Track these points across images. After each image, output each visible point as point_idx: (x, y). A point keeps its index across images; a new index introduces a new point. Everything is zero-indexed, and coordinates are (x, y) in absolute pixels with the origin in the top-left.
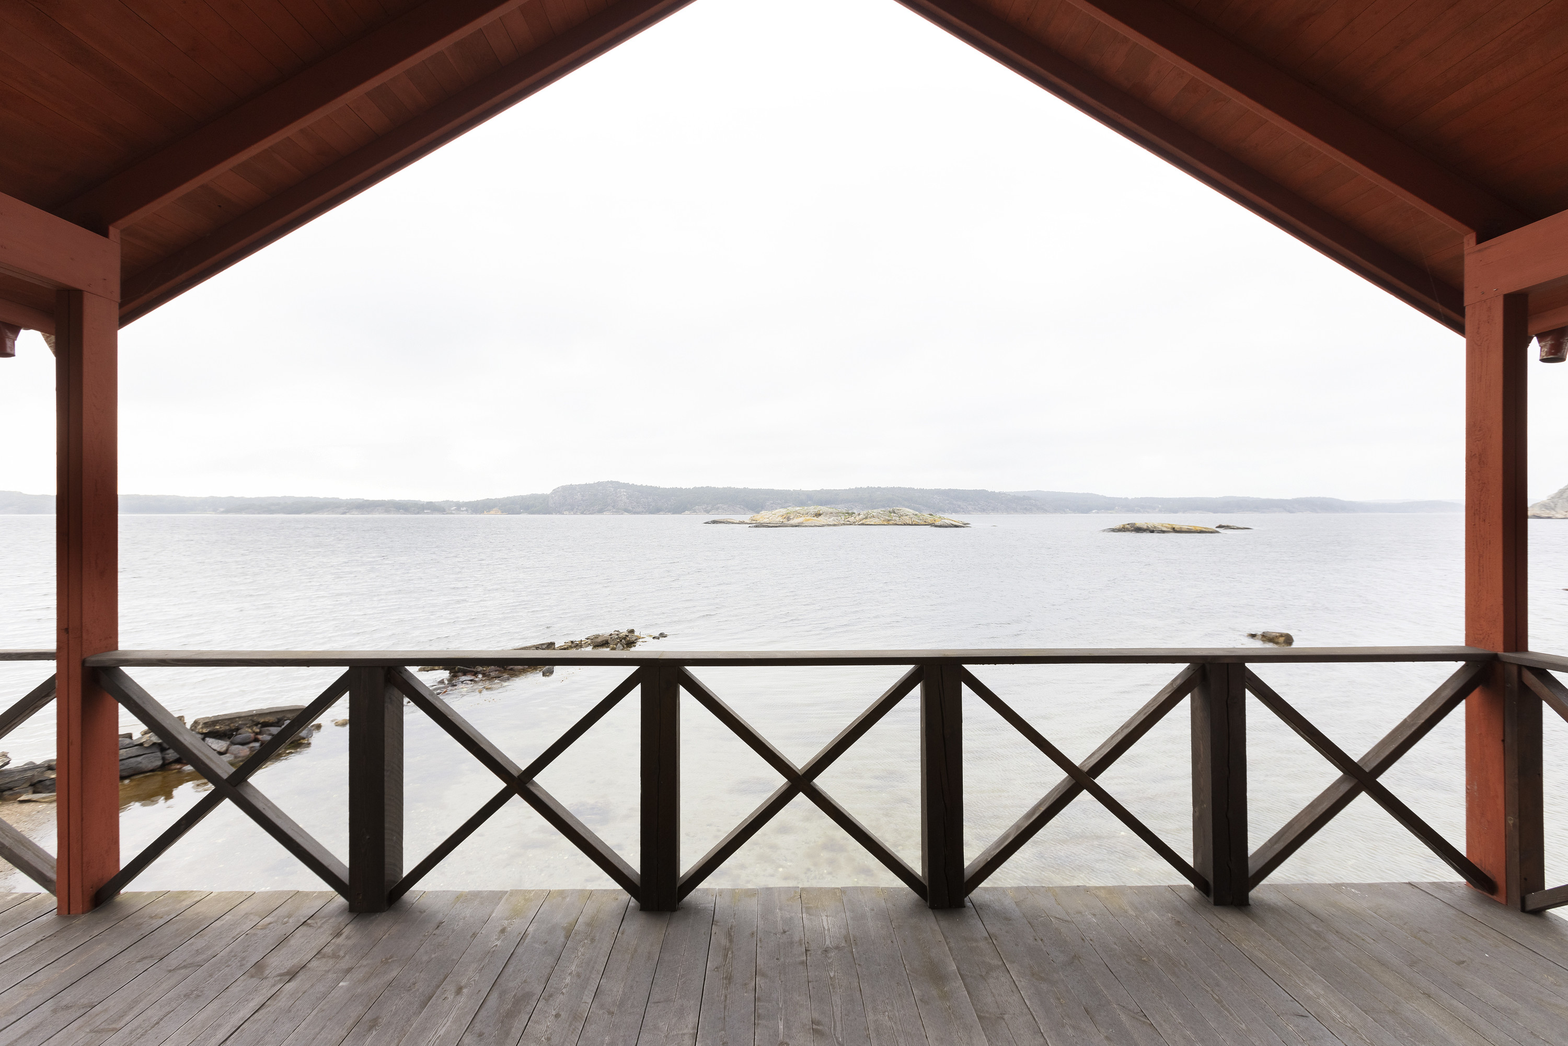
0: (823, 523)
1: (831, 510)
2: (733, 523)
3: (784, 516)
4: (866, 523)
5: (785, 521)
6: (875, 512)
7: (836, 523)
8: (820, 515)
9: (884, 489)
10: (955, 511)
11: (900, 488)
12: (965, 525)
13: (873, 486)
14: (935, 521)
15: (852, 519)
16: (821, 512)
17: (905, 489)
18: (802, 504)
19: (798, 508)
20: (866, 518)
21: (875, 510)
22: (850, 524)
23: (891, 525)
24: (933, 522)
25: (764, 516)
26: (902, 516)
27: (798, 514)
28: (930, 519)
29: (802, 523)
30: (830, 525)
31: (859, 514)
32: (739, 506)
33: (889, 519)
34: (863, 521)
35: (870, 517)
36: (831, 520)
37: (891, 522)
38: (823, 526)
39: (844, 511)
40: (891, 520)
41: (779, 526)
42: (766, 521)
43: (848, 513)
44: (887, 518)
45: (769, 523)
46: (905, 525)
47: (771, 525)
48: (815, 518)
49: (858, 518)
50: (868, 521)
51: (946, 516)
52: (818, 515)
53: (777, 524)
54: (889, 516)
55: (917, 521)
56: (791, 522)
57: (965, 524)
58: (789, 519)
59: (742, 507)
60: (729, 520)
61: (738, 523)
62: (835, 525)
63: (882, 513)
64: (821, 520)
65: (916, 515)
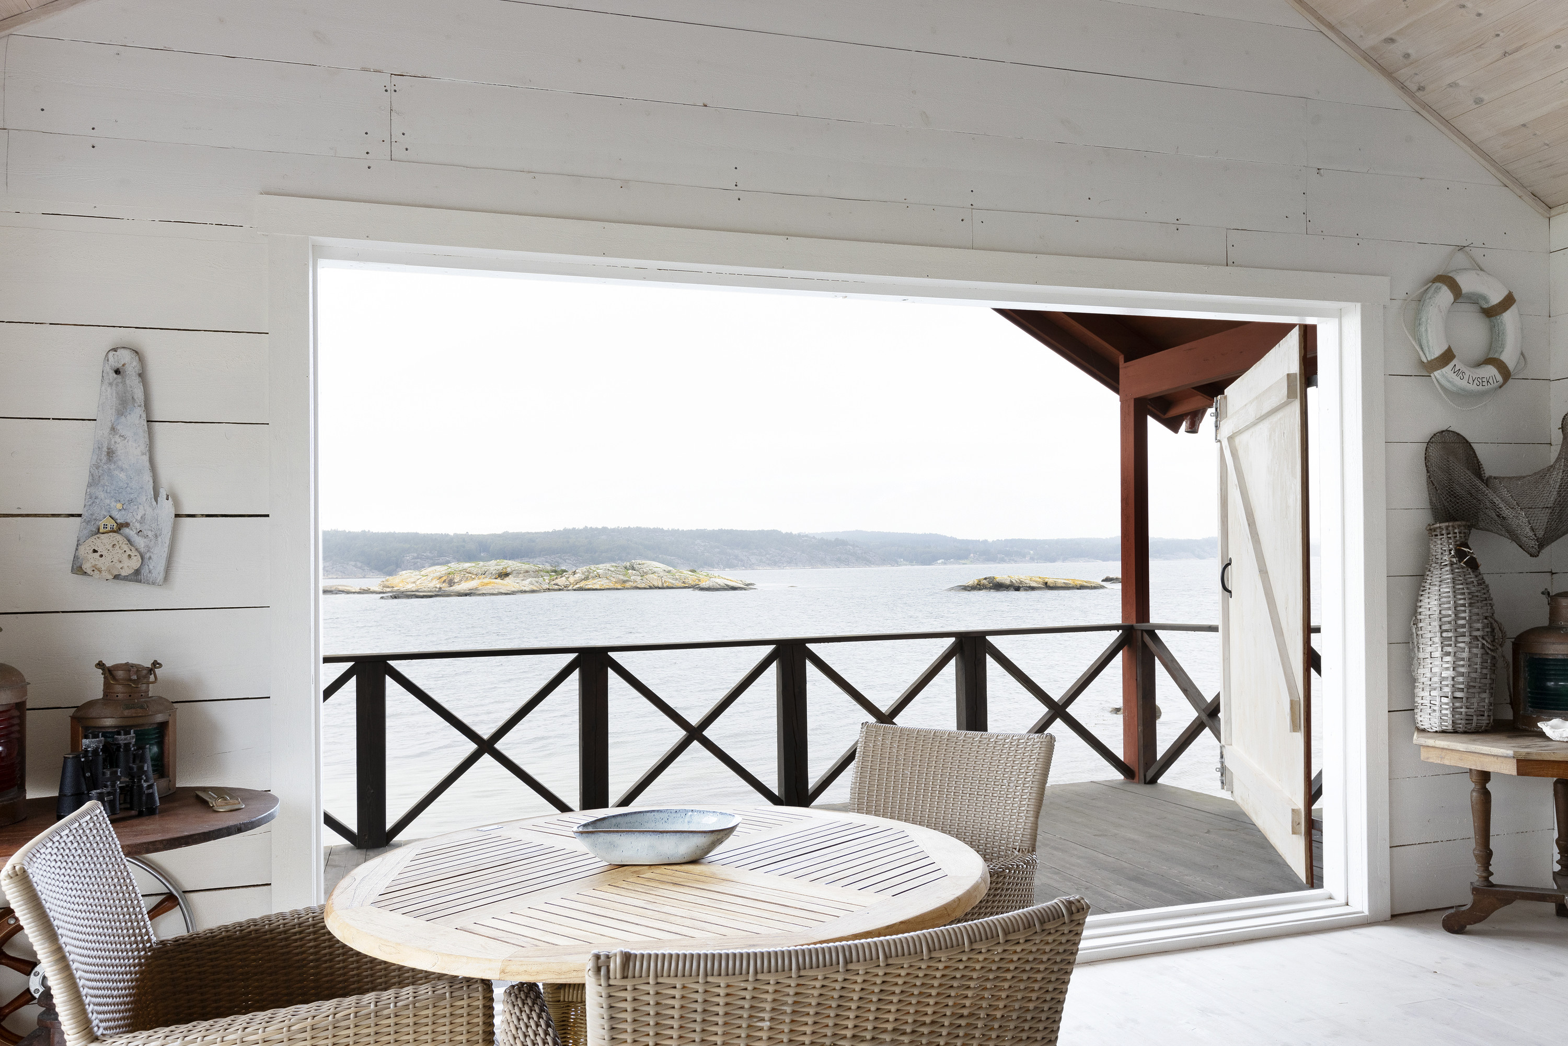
0: (513, 589)
1: (526, 567)
2: (348, 592)
3: (444, 578)
4: (587, 587)
5: (445, 587)
6: (601, 568)
7: (535, 588)
8: (507, 575)
9: (613, 530)
10: (731, 566)
11: (639, 529)
12: (747, 587)
13: (594, 526)
14: (699, 580)
15: (561, 581)
16: (509, 570)
17: (648, 531)
18: (470, 557)
19: (467, 565)
20: (586, 578)
21: (601, 566)
22: (560, 590)
23: (628, 589)
24: (697, 582)
25: (406, 580)
26: (646, 573)
27: (468, 575)
28: (691, 579)
29: (476, 589)
30: (525, 592)
31: (574, 573)
32: (353, 563)
33: (625, 578)
34: (582, 584)
35: (593, 578)
36: (526, 584)
37: (628, 585)
38: (513, 593)
39: (549, 568)
40: (627, 581)
41: (436, 596)
42: (410, 587)
43: (555, 571)
44: (622, 577)
45: (417, 591)
46: (651, 588)
47: (422, 594)
48: (499, 581)
49: (572, 579)
50: (590, 584)
51: (716, 572)
52: (504, 575)
53: (430, 592)
54: (624, 575)
55: (670, 581)
56: (457, 588)
57: (747, 585)
58: (451, 583)
59: (359, 564)
60: (341, 588)
61: (359, 593)
62: (533, 591)
63: (612, 569)
64: (509, 584)
65: (669, 572)
